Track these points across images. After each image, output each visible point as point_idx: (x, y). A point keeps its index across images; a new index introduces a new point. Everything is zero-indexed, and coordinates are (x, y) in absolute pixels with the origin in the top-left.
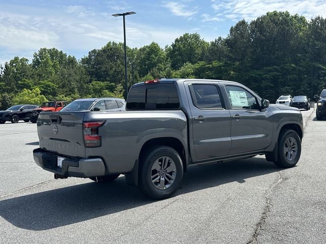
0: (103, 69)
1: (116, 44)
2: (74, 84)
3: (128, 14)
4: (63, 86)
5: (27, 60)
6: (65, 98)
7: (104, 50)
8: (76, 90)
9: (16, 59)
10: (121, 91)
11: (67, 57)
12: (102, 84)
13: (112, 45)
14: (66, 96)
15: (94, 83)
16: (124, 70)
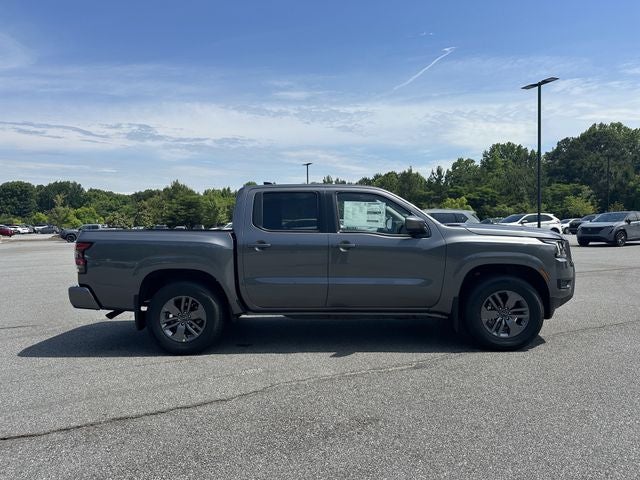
0: (578, 165)
1: (605, 126)
2: (523, 190)
3: (545, 82)
4: (509, 192)
5: (473, 161)
6: (507, 209)
7: (583, 137)
8: (525, 198)
9: (460, 160)
10: (589, 197)
11: (529, 152)
12: (566, 187)
13: (597, 128)
14: (508, 206)
15: (554, 186)
16: (605, 164)
